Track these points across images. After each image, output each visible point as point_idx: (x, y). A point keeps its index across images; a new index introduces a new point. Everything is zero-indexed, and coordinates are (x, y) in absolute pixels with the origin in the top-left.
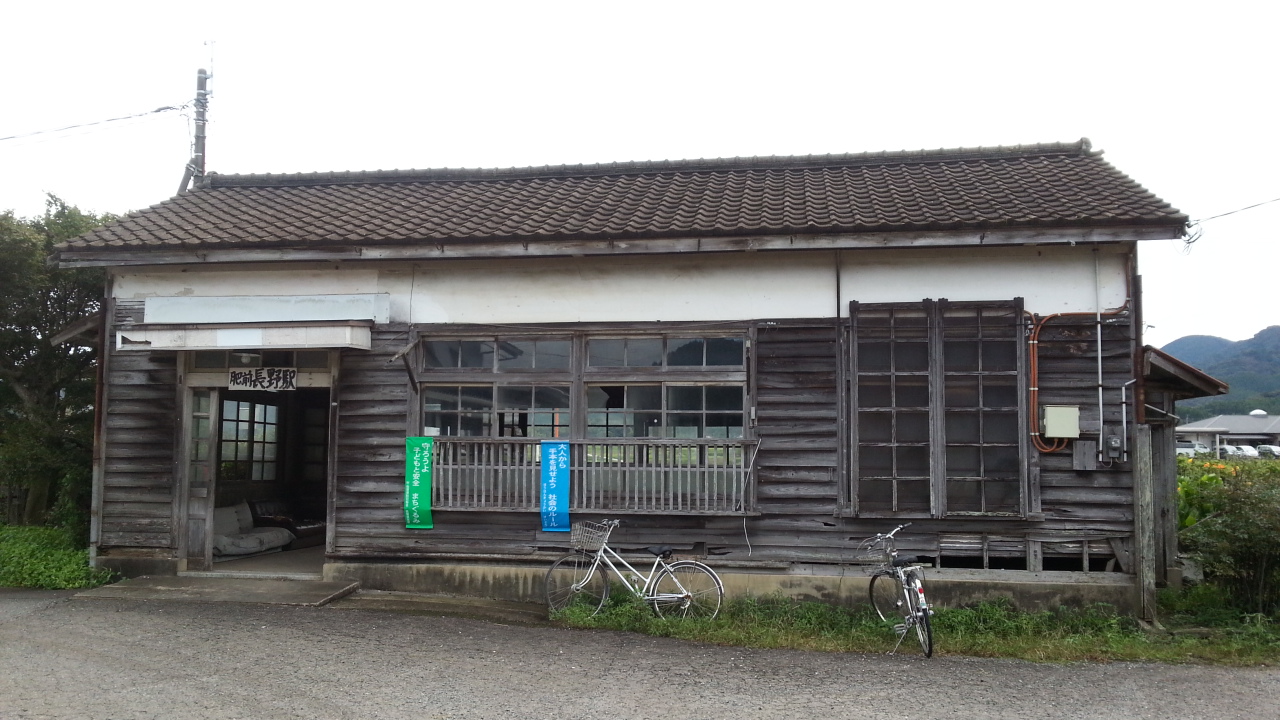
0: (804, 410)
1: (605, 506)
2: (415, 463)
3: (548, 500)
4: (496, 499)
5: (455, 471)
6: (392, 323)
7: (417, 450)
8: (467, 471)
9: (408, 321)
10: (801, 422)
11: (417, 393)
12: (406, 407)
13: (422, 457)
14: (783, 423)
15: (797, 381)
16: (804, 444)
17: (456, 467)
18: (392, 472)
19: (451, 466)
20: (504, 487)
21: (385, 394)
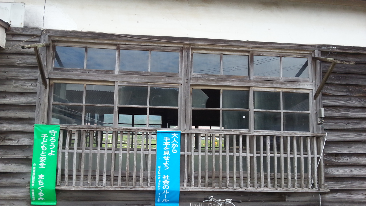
0: (353, 112)
1: (210, 185)
2: (43, 147)
3: (162, 180)
4: (116, 179)
5: (80, 155)
6: (26, 28)
7: (45, 136)
8: (91, 155)
9: (41, 27)
10: (352, 121)
11: (46, 87)
12: (35, 98)
13: (49, 143)
14: (339, 121)
15: (348, 91)
16: (354, 137)
17: (80, 151)
18: (20, 155)
19: (75, 151)
20: (123, 169)
21: (16, 87)
